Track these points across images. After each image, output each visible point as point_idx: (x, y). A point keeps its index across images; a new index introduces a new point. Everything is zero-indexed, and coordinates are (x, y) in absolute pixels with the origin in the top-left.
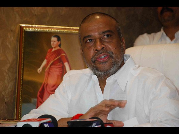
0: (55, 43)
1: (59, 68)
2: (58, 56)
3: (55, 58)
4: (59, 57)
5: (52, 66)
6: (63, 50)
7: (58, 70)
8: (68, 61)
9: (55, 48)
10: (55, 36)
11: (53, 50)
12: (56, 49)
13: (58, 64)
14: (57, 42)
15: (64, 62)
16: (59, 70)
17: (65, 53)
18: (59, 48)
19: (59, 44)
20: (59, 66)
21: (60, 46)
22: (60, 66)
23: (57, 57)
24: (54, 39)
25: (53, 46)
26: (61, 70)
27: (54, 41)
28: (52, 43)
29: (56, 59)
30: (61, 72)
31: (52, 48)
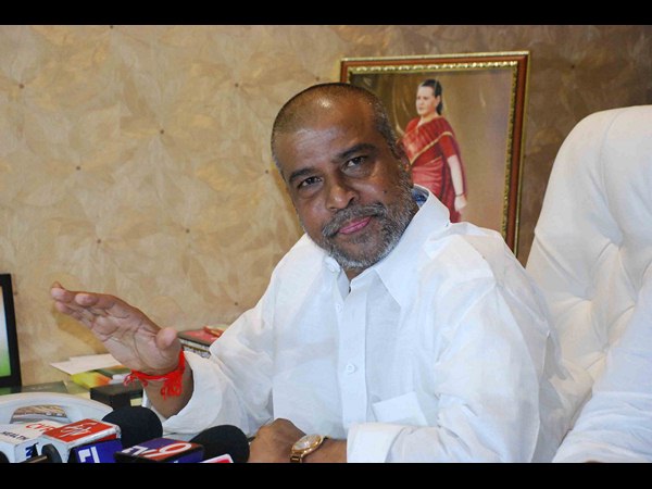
0: (427, 103)
1: (434, 172)
2: (433, 140)
3: (424, 146)
4: (436, 141)
5: (415, 169)
6: (446, 122)
7: (430, 178)
8: (457, 153)
9: (425, 116)
10: (429, 83)
11: (421, 123)
12: (428, 120)
13: (433, 161)
14: (432, 98)
15: (449, 156)
16: (433, 179)
17: (449, 129)
18: (436, 115)
19: (436, 105)
20: (432, 166)
21: (439, 109)
22: (435, 168)
23: (429, 143)
24: (424, 92)
25: (420, 112)
26: (440, 178)
27: (425, 98)
28: (418, 103)
29: (428, 147)
30: (437, 185)
31: (418, 117)
